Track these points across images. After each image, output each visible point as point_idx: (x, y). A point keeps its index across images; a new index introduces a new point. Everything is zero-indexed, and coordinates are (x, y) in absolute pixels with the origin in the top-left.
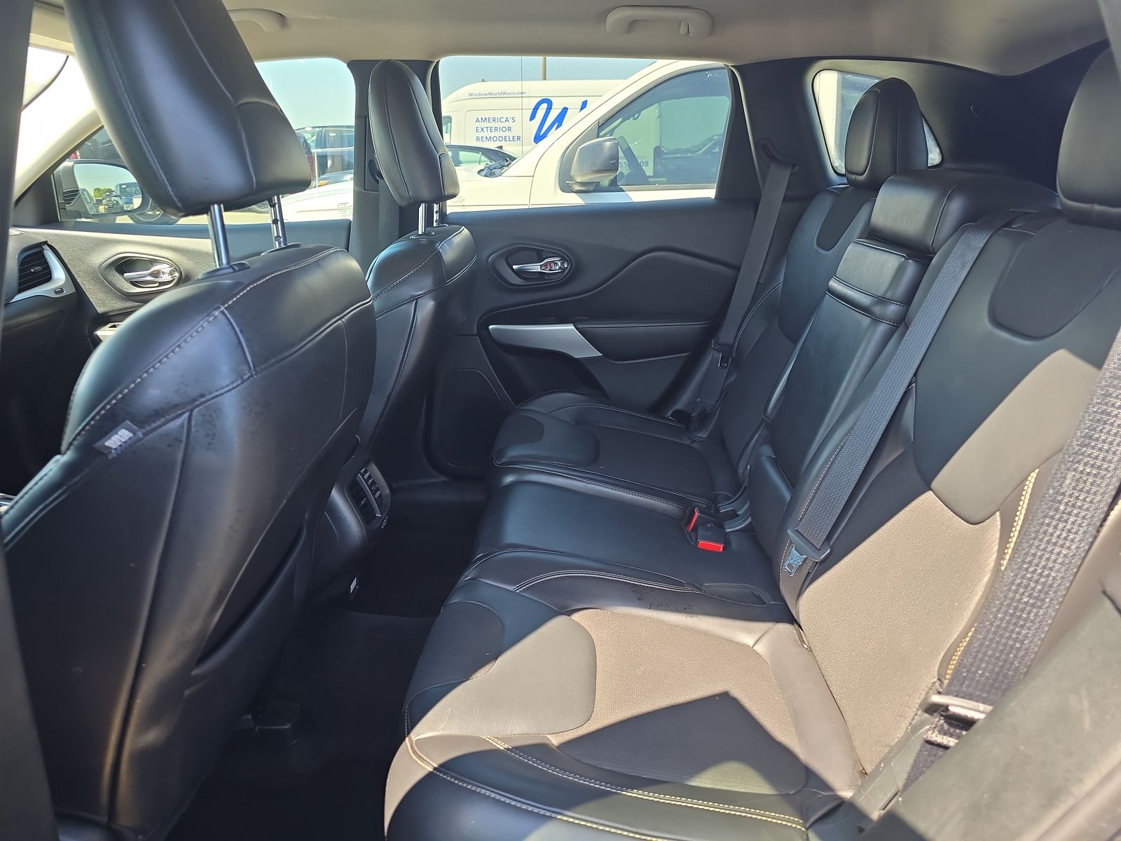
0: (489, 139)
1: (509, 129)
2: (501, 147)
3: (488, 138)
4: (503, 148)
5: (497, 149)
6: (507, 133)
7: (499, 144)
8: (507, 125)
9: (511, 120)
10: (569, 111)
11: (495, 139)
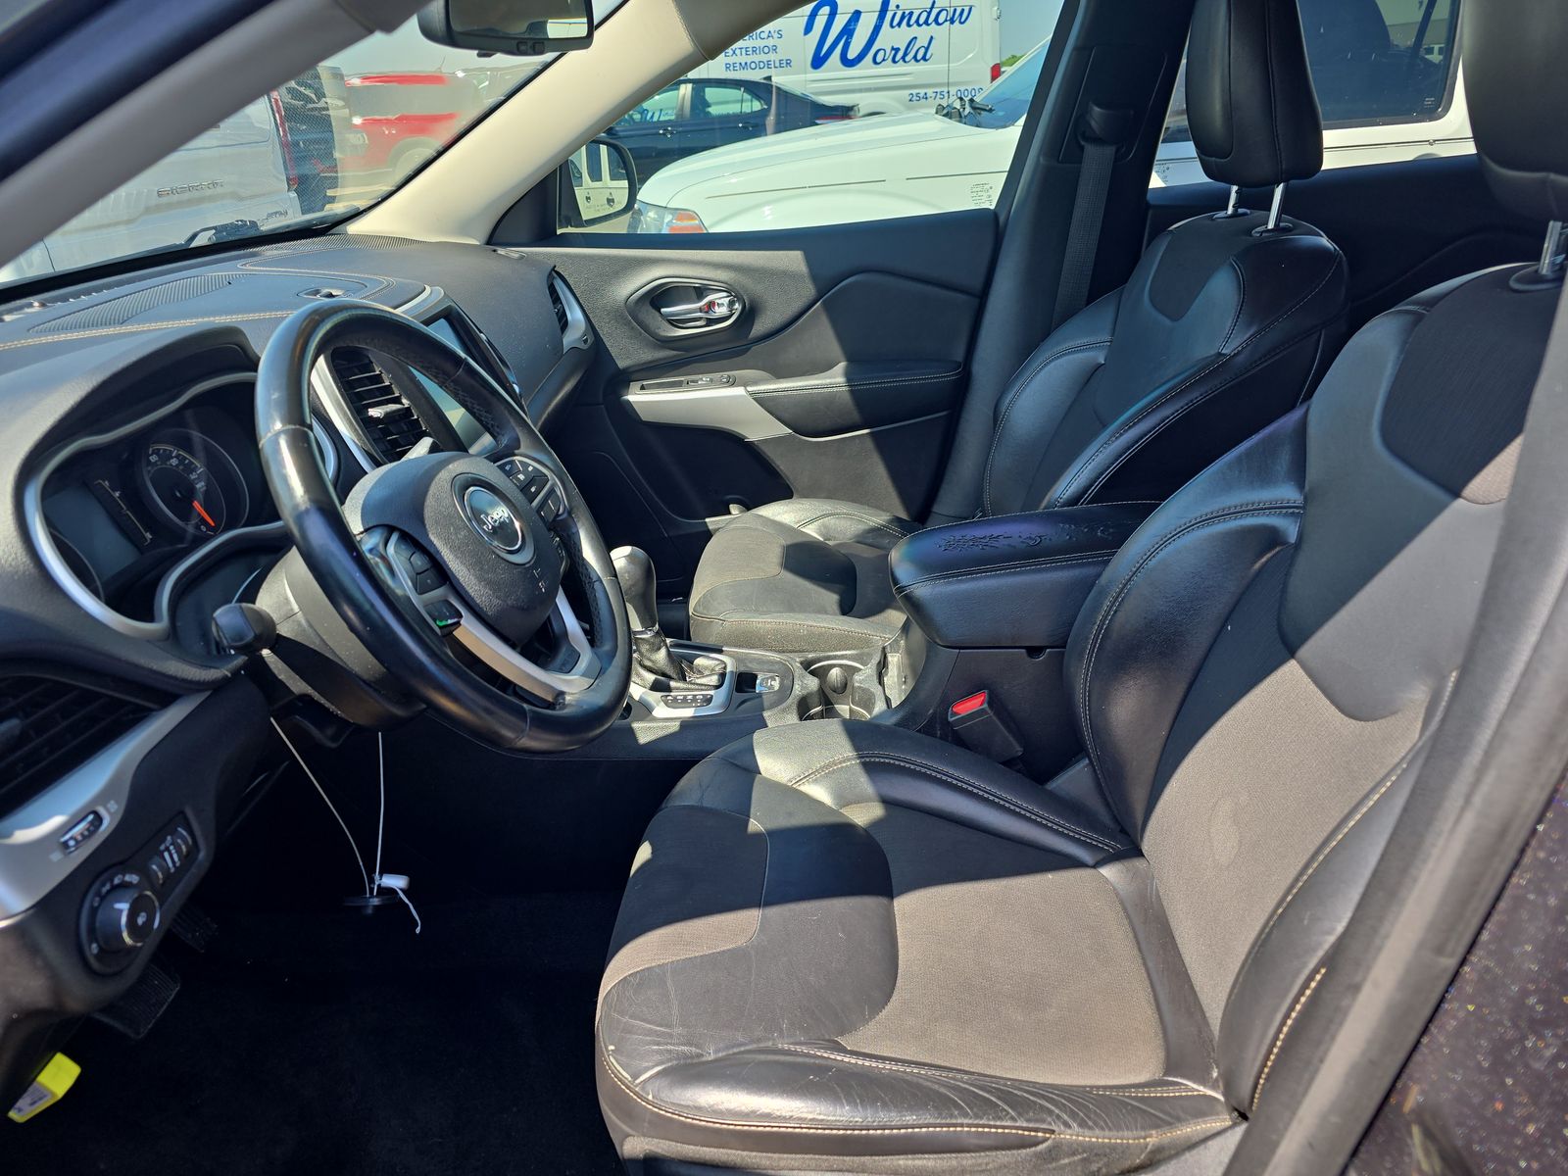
0: (744, 66)
1: (775, 49)
2: (769, 78)
3: (743, 64)
4: (773, 79)
5: (763, 81)
6: (772, 56)
7: (766, 73)
8: (771, 42)
9: (776, 35)
10: (863, 14)
11: (753, 65)
